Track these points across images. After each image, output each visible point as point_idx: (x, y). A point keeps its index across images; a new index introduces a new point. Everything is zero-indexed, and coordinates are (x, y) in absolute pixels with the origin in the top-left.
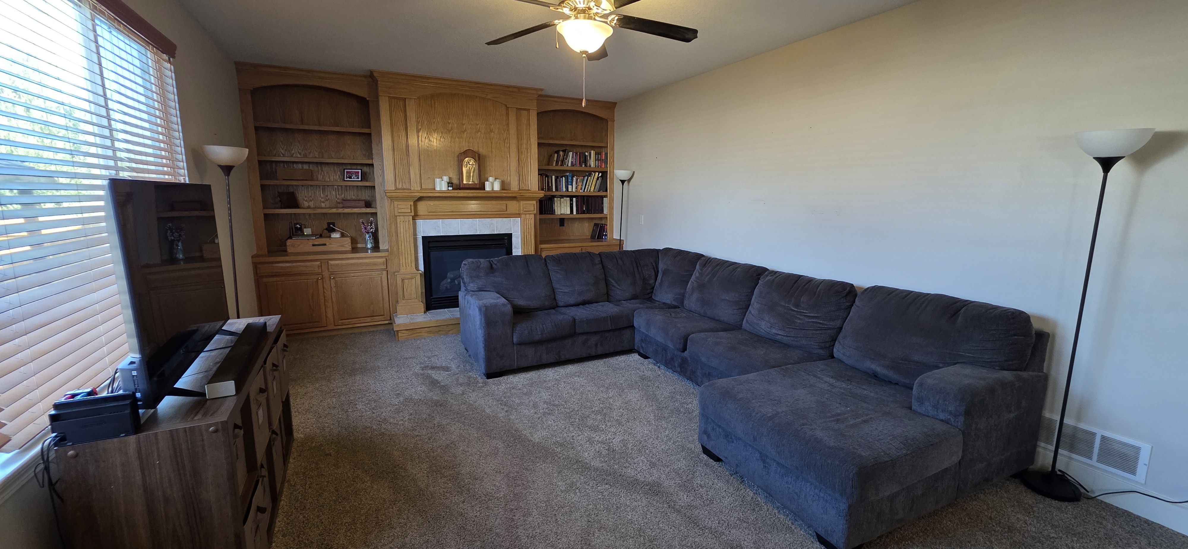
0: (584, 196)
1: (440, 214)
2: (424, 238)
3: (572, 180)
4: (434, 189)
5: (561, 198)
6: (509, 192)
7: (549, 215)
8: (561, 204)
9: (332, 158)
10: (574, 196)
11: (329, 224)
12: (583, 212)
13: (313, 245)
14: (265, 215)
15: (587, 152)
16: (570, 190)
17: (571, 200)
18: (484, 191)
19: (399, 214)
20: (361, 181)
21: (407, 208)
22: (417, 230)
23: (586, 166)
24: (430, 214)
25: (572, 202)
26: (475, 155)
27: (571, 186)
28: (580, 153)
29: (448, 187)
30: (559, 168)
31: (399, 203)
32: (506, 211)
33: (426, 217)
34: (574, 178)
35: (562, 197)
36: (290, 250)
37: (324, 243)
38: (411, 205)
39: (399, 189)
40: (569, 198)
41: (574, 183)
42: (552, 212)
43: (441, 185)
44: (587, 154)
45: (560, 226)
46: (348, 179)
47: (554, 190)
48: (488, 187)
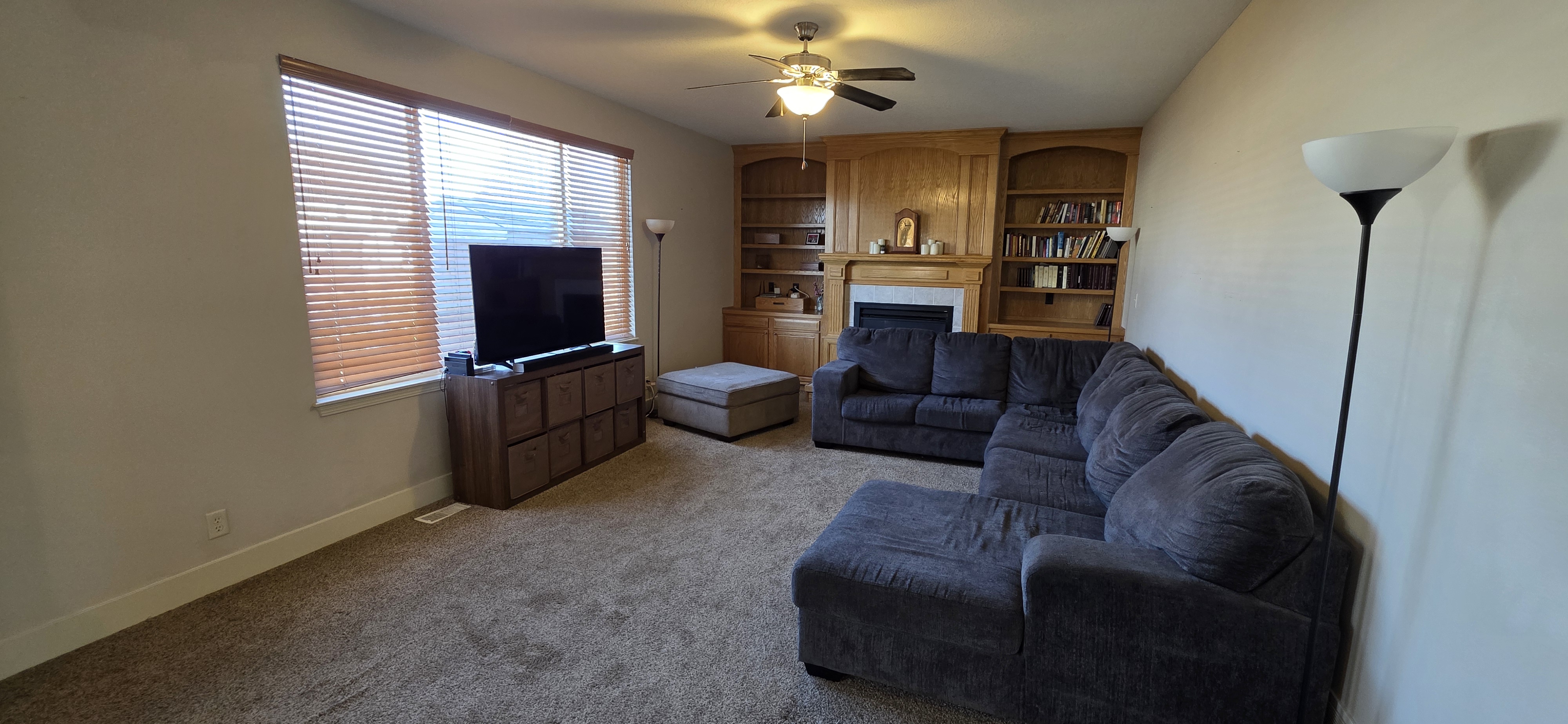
0: (1080, 264)
1: (874, 279)
2: (855, 303)
3: (1064, 241)
4: (868, 253)
5: (1045, 266)
6: (954, 256)
7: (1024, 288)
8: (1043, 274)
9: (803, 223)
10: (1066, 264)
11: (794, 285)
12: (1077, 286)
13: (774, 303)
14: (743, 274)
15: (1094, 203)
16: (1059, 254)
17: (1060, 269)
18: (920, 255)
19: (832, 278)
20: (818, 244)
21: (839, 272)
22: (851, 295)
23: (1089, 221)
24: (863, 279)
25: (1061, 272)
26: (912, 215)
27: (1062, 250)
28: (1081, 204)
29: (880, 250)
30: (1046, 225)
31: (832, 266)
32: (947, 279)
33: (859, 282)
34: (1068, 239)
35: (1048, 264)
36: (757, 306)
37: (783, 302)
38: (842, 269)
39: (837, 253)
40: (1057, 267)
41: (1068, 246)
42: (1030, 283)
43: (874, 249)
44: (1093, 205)
45: (1046, 303)
46: (809, 243)
47: (1033, 255)
48: (923, 252)
